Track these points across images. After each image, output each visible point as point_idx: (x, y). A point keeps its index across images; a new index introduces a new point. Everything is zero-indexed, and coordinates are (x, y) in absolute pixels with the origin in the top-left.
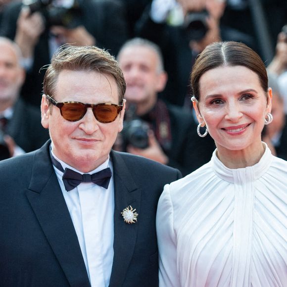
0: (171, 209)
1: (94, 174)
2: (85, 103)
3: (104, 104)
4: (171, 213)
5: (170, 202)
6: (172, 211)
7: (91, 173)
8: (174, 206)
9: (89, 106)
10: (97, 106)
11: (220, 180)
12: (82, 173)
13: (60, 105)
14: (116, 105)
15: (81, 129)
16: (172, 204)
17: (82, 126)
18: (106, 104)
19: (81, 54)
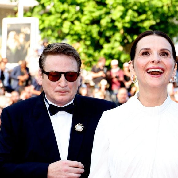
2: (60, 72)
9: (62, 73)
12: (59, 107)
14: (76, 72)
17: (59, 84)
18: (71, 72)
19: (57, 47)
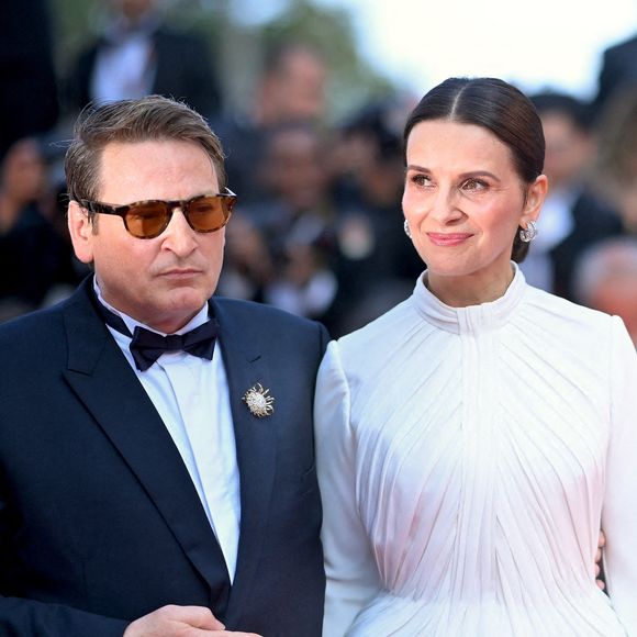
0: (345, 386)
1: (186, 335)
3: (202, 197)
4: (344, 394)
5: (341, 374)
6: (347, 390)
7: (180, 333)
8: (349, 380)
9: (175, 204)
10: (189, 202)
11: (433, 328)
13: (122, 211)
15: (168, 249)
16: (344, 378)
